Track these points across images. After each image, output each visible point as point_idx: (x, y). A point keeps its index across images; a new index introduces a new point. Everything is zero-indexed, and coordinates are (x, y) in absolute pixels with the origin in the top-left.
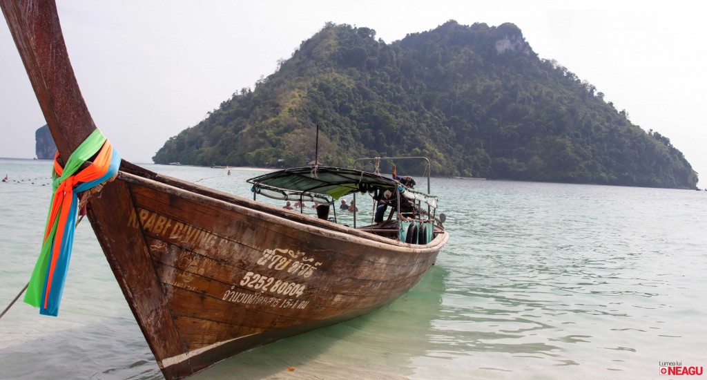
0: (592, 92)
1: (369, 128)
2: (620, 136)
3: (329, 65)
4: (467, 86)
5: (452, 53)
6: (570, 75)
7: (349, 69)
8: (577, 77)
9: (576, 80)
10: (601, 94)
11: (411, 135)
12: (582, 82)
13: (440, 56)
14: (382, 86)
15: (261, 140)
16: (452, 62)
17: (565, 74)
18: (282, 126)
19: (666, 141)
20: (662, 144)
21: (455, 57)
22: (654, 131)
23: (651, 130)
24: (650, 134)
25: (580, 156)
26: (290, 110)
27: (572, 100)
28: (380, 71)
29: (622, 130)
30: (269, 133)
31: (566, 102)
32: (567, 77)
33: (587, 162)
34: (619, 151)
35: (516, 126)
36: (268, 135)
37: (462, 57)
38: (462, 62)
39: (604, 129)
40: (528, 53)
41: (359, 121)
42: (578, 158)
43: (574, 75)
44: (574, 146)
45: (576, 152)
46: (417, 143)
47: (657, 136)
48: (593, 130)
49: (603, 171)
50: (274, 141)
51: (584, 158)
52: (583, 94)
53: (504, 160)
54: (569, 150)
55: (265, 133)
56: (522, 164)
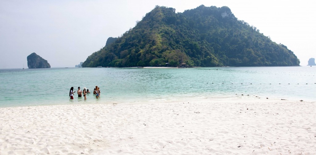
0: (255, 29)
1: (189, 49)
2: (270, 46)
3: (162, 24)
4: (214, 31)
5: (205, 18)
6: (245, 23)
7: (171, 25)
8: (248, 24)
9: (248, 25)
10: (258, 30)
11: (204, 51)
12: (251, 26)
13: (201, 19)
14: (185, 31)
15: (154, 55)
16: (206, 22)
17: (243, 23)
18: (160, 49)
19: (286, 47)
20: (285, 49)
21: (207, 20)
22: (281, 44)
23: (280, 44)
24: (280, 45)
25: (258, 56)
26: (161, 43)
27: (249, 34)
28: (181, 26)
29: (270, 44)
30: (156, 52)
31: (246, 34)
32: (244, 24)
33: (260, 58)
34: (271, 53)
35: (236, 46)
36: (156, 53)
37: (210, 19)
38: (210, 21)
39: (263, 44)
40: (233, 18)
41: (184, 46)
42: (257, 57)
43: (247, 23)
44: (254, 52)
45: (256, 54)
46: (207, 54)
47: (283, 46)
48: (259, 45)
49: (266, 61)
50: (159, 55)
51: (259, 56)
52: (252, 31)
53: (234, 59)
54: (253, 54)
55: (154, 52)
56: (241, 60)
